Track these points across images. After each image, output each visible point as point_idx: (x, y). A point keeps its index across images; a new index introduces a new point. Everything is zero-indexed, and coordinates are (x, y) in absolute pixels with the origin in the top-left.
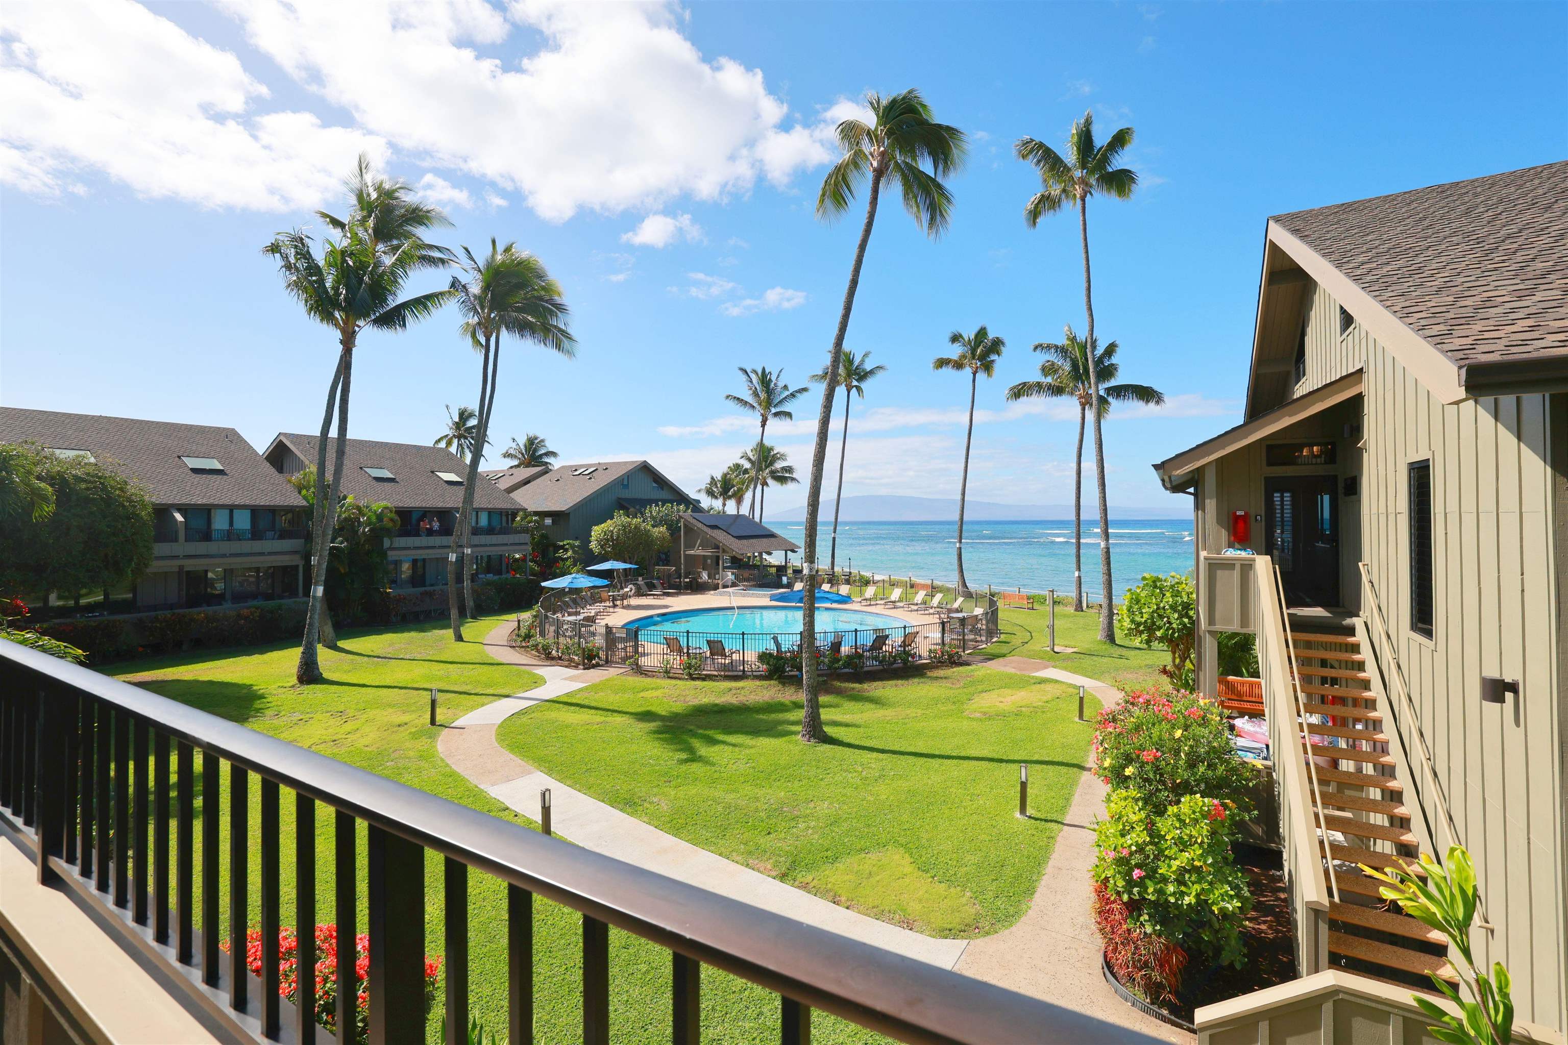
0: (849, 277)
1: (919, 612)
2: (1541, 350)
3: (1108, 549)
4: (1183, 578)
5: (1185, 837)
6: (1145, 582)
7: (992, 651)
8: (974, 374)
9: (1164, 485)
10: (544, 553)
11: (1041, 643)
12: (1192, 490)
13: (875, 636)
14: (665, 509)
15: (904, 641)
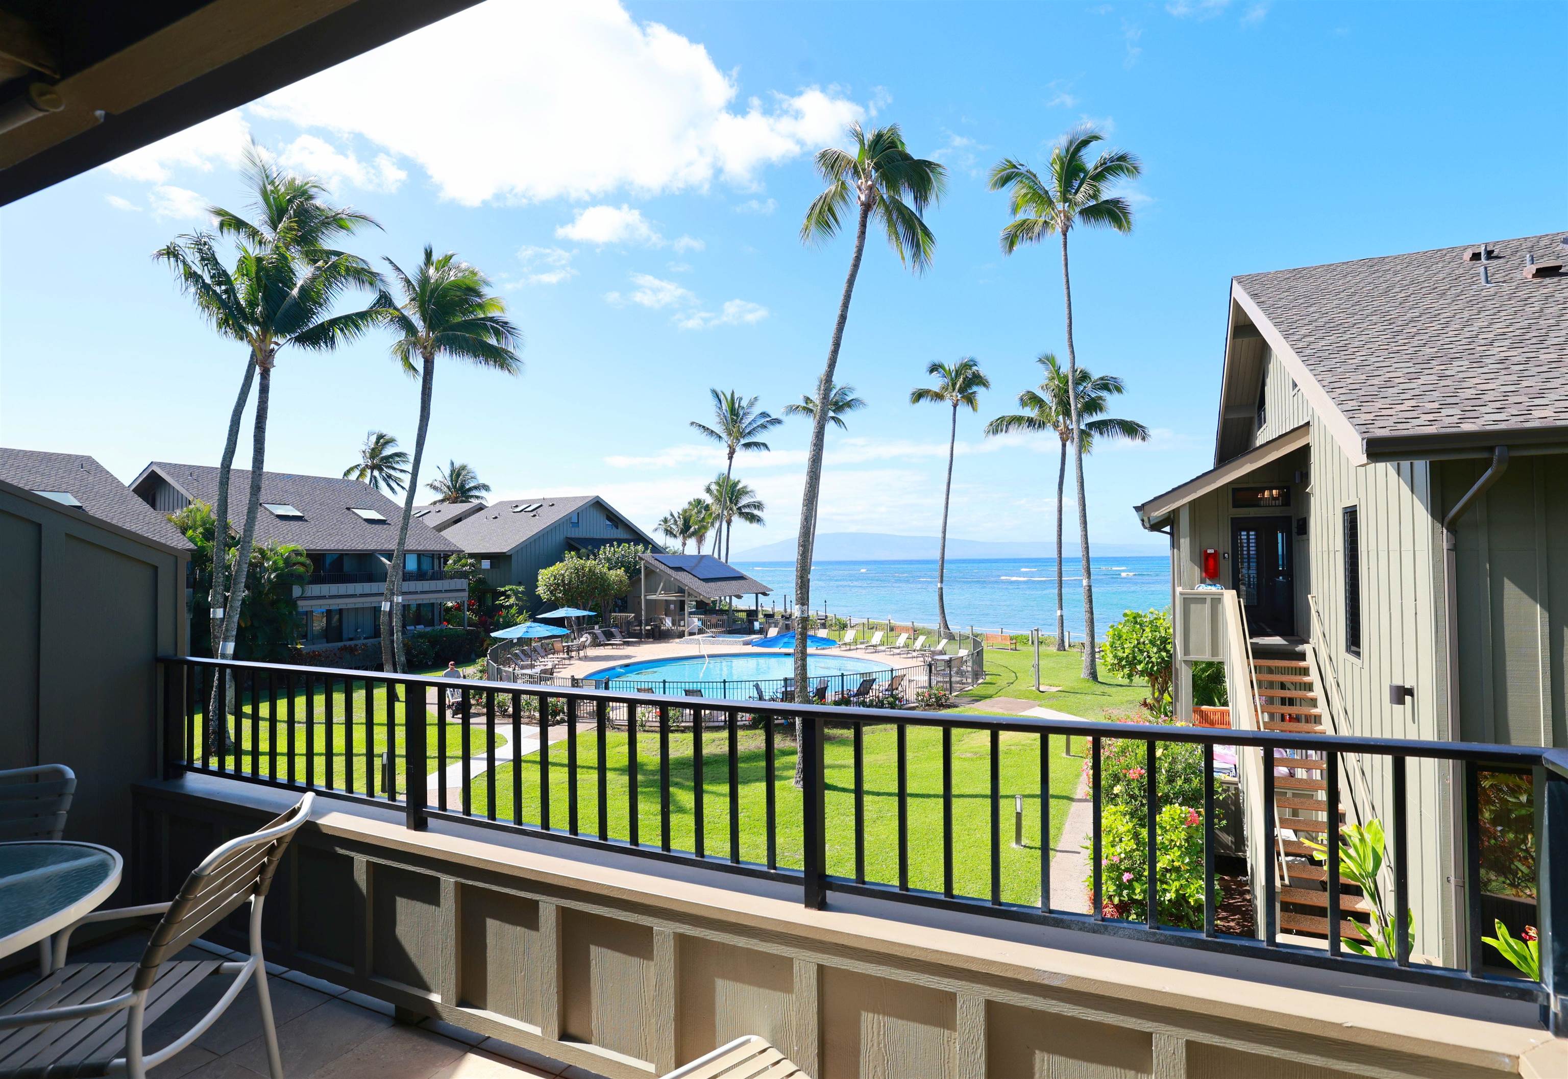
0: (838, 312)
1: (902, 656)
2: (1416, 428)
3: (1090, 587)
4: (1161, 614)
5: (1166, 842)
6: (1126, 619)
7: (979, 693)
8: (955, 406)
9: (1143, 525)
10: (481, 600)
11: (1027, 683)
12: (1167, 529)
13: (862, 680)
14: (622, 550)
15: (891, 685)
